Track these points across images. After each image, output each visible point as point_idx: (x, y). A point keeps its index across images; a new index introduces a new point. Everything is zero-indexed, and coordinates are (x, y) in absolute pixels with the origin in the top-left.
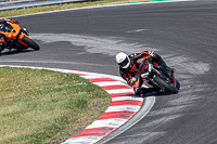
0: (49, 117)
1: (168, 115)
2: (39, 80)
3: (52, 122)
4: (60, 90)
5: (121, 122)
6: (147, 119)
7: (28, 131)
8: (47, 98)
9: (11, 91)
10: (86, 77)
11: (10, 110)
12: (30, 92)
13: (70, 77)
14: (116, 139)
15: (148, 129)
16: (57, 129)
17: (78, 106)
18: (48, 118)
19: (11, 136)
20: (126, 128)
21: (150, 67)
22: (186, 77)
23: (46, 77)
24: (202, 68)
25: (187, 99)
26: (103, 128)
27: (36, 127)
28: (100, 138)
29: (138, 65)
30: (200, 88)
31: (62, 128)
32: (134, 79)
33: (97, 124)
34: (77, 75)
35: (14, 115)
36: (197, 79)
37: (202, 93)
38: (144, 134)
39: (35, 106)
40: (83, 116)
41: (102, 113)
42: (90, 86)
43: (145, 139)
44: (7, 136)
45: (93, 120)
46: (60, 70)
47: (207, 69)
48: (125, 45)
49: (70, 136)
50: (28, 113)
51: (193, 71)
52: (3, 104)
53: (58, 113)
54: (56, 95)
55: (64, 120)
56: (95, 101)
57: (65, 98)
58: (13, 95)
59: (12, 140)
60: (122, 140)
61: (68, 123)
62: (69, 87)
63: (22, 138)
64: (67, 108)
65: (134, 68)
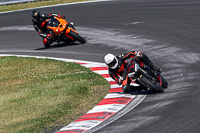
0: (53, 102)
1: (162, 101)
2: (43, 68)
3: (56, 107)
5: (120, 107)
7: (33, 116)
8: (51, 85)
9: (17, 78)
10: (87, 66)
11: (17, 96)
12: (36, 80)
14: (115, 123)
15: (144, 114)
16: (61, 114)
17: (79, 92)
18: (51, 103)
19: (18, 120)
20: (124, 113)
21: (136, 67)
22: (178, 66)
23: (50, 66)
24: (192, 58)
25: (180, 86)
26: (103, 113)
27: (40, 112)
28: (100, 122)
29: (126, 65)
30: (191, 76)
31: (65, 113)
34: (79, 64)
35: (21, 101)
36: (188, 68)
37: (193, 81)
38: (140, 118)
39: (40, 93)
40: (84, 102)
41: (102, 98)
42: (90, 74)
43: (142, 123)
44: (14, 120)
45: (95, 105)
46: (63, 60)
47: (197, 59)
48: (123, 36)
50: (33, 99)
51: (185, 61)
53: (61, 99)
54: (59, 83)
55: (67, 105)
56: (95, 88)
58: (19, 82)
59: (18, 124)
60: (120, 124)
61: (70, 108)
62: (71, 75)
63: (28, 122)
64: (69, 94)
65: (122, 67)
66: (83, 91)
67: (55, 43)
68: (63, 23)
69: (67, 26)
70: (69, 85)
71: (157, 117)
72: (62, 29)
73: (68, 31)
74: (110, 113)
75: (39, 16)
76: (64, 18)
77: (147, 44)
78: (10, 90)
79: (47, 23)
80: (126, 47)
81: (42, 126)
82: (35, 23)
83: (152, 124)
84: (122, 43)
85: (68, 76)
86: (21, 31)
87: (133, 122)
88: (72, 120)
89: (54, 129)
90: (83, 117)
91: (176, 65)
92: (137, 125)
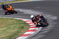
1: (46, 31)
4: (17, 24)
5: (33, 32)
6: (40, 32)
7: (8, 35)
8: (13, 26)
9: (3, 24)
10: (24, 20)
11: (3, 29)
12: (8, 25)
13: (19, 20)
14: (32, 37)
16: (16, 34)
18: (13, 31)
19: (3, 36)
20: (34, 34)
21: (40, 19)
23: (13, 20)
24: (55, 18)
25: (51, 26)
26: (28, 34)
27: (10, 34)
28: (27, 37)
29: (37, 18)
30: (54, 23)
32: (35, 22)
33: (27, 33)
34: (21, 20)
35: (4, 31)
36: (53, 21)
37: (55, 25)
39: (10, 28)
40: (23, 31)
41: (28, 30)
42: (25, 23)
43: (40, 37)
44: (2, 36)
45: (26, 32)
47: (56, 18)
48: (34, 12)
49: (19, 36)
50: (8, 30)
51: (53, 19)
52: (1, 28)
53: (16, 30)
54: (15, 25)
55: (18, 32)
56: (26, 27)
57: (18, 26)
58: (4, 25)
62: (19, 23)
63: (6, 37)
64: (18, 29)
66: (22, 28)
67: (8, 13)
69: (12, 8)
71: (44, 35)
73: (12, 10)
79: (6, 7)
82: (3, 7)
83: (43, 37)
84: (34, 14)
91: (50, 20)
92: (38, 38)
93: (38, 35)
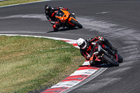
2: (39, 44)
3: (48, 71)
4: (54, 51)
7: (32, 77)
8: (45, 56)
10: (70, 43)
11: (21, 63)
12: (34, 52)
15: (110, 76)
16: (52, 76)
17: (65, 61)
18: (45, 69)
19: (22, 80)
20: (96, 75)
22: (134, 42)
23: (44, 43)
25: (135, 57)
27: (37, 75)
29: (92, 46)
31: (54, 76)
34: (64, 41)
35: (24, 67)
38: (107, 79)
39: (37, 61)
40: (68, 68)
42: (73, 48)
43: (108, 82)
44: (19, 81)
45: (75, 70)
46: (53, 38)
50: (33, 66)
53: (52, 66)
54: (51, 54)
55: (56, 70)
56: (76, 58)
58: (23, 54)
59: (22, 83)
60: (93, 83)
61: (58, 72)
62: (59, 49)
63: (29, 82)
64: (57, 62)
65: (90, 48)
66: (67, 60)
68: (67, 13)
70: (57, 56)
71: (119, 79)
72: (65, 18)
74: (86, 76)
75: (50, 9)
76: (67, 10)
77: (112, 27)
78: (16, 59)
80: (97, 29)
81: (39, 85)
82: (47, 14)
83: (116, 84)
84: (94, 27)
85: (57, 50)
86: (24, 18)
87: (102, 82)
88: (60, 81)
89: (46, 87)
90: (68, 78)
91: (132, 42)
92: (105, 84)
93: (104, 77)
